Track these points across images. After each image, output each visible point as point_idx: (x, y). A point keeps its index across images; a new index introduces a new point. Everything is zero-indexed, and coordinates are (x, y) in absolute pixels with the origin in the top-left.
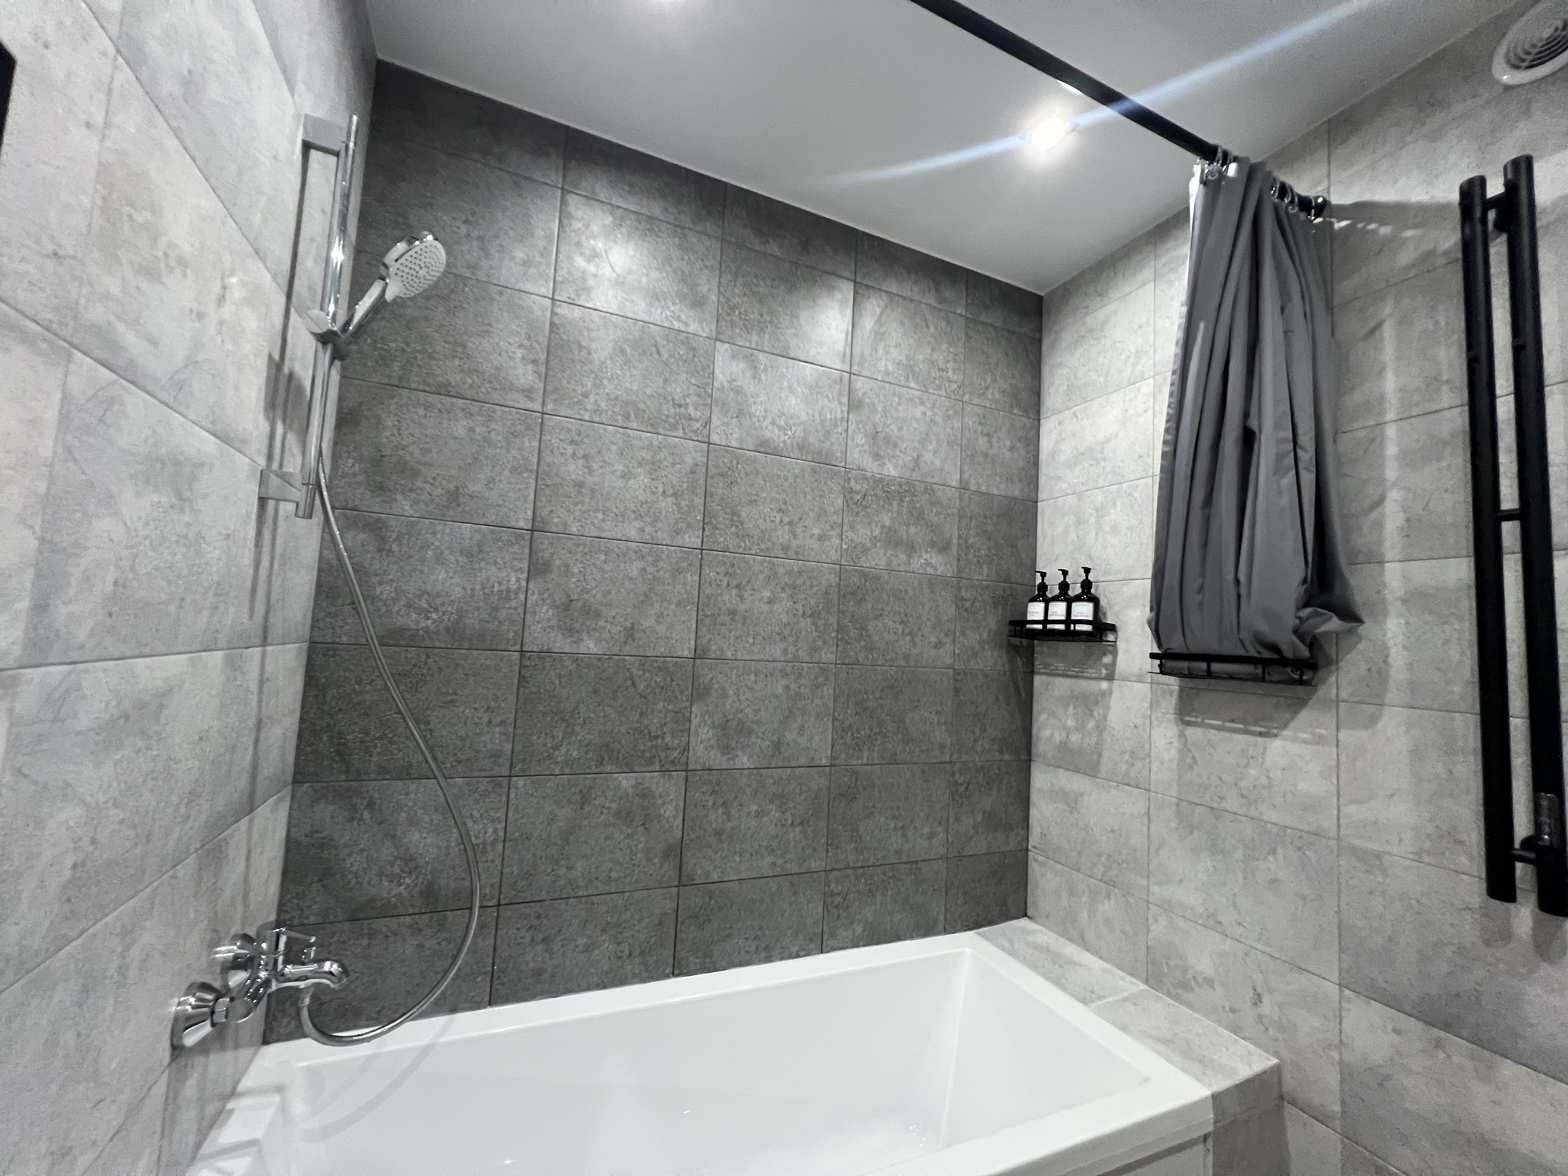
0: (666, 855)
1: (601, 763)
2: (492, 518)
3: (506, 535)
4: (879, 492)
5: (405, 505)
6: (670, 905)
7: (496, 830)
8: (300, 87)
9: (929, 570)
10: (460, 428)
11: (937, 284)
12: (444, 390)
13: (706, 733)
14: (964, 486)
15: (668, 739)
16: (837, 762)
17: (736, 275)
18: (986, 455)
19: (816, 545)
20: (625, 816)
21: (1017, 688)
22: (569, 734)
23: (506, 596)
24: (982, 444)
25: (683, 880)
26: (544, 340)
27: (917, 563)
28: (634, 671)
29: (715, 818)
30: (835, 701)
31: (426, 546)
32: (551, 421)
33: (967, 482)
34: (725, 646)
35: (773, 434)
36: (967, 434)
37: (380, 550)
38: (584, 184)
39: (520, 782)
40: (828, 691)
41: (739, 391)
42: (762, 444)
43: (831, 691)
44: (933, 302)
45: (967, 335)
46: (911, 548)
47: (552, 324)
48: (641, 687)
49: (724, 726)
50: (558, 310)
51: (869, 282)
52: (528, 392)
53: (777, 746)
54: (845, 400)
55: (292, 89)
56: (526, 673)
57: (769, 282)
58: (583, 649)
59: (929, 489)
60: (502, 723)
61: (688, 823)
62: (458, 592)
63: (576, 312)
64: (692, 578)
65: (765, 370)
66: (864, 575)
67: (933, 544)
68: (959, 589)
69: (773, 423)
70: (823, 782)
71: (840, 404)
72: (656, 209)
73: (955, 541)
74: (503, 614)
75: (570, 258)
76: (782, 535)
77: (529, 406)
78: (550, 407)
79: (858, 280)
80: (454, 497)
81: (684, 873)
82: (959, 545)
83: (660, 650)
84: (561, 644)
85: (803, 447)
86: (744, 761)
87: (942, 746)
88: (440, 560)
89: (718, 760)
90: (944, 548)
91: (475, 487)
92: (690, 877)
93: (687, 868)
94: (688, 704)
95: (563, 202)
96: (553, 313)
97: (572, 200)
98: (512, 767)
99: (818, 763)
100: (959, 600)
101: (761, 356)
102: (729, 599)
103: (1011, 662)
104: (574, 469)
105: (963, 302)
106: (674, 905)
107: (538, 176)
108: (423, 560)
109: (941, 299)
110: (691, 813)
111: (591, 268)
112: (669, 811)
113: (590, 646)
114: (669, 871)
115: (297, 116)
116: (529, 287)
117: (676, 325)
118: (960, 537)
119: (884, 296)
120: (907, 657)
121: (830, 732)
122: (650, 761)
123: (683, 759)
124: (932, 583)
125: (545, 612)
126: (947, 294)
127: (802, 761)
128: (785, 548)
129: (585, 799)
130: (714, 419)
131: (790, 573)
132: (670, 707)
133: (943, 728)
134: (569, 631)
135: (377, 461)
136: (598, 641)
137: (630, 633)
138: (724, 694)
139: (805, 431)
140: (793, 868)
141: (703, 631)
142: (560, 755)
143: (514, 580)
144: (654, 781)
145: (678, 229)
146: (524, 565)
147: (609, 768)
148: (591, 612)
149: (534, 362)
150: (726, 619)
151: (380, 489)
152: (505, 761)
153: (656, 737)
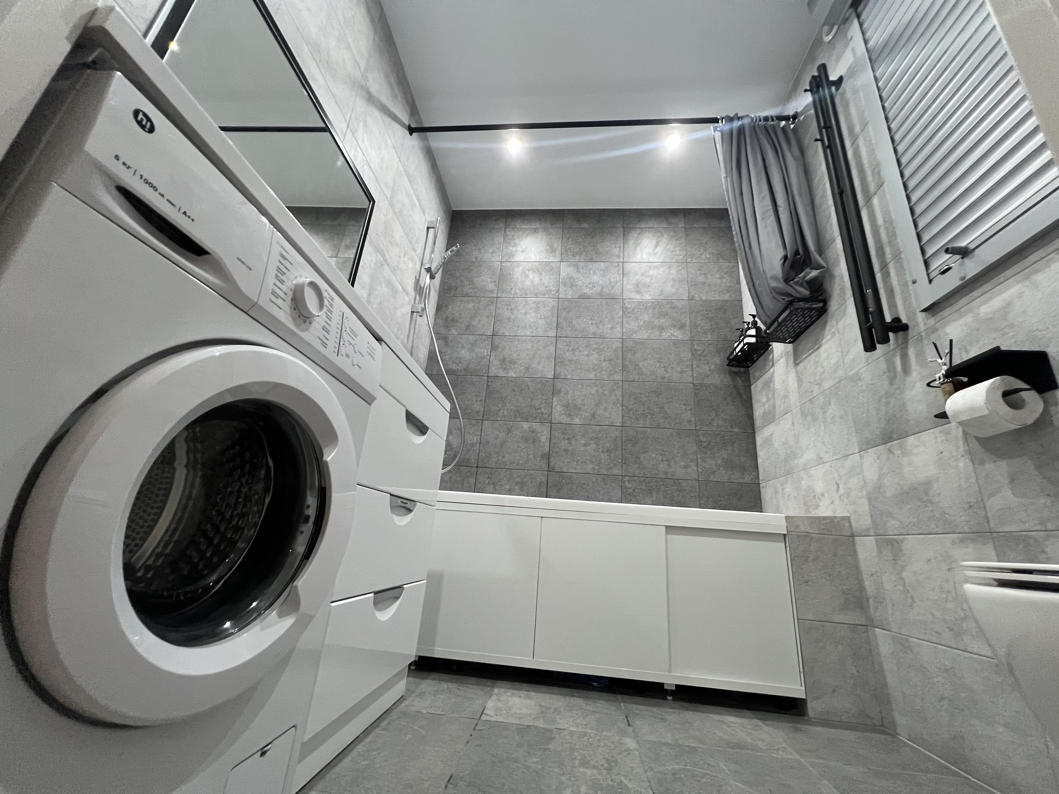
0: (543, 457)
1: (516, 417)
2: (479, 333)
3: (484, 337)
4: (642, 307)
5: (454, 331)
6: (544, 479)
7: (477, 439)
8: (426, 214)
9: (673, 338)
10: (471, 306)
11: (667, 219)
12: (467, 295)
13: (559, 408)
14: (691, 299)
15: (543, 410)
16: (625, 425)
17: (569, 238)
18: (703, 284)
19: (609, 331)
20: (525, 439)
21: (739, 394)
22: (503, 406)
23: (483, 358)
24: (701, 278)
25: (550, 469)
26: (498, 274)
27: (665, 335)
28: (529, 383)
29: (564, 444)
30: (623, 397)
31: (459, 342)
32: (499, 299)
33: (693, 297)
34: (567, 374)
35: (588, 291)
36: (691, 276)
37: (446, 345)
38: (512, 224)
39: (486, 422)
40: (619, 393)
41: (571, 278)
42: (582, 295)
43: (620, 393)
44: (665, 226)
45: (687, 234)
46: (662, 329)
47: (501, 269)
48: (532, 389)
49: (567, 406)
50: (503, 264)
51: (631, 226)
52: (492, 291)
53: (593, 415)
54: (621, 272)
55: (424, 215)
56: (489, 384)
57: (583, 237)
58: (509, 375)
59: (670, 302)
60: (481, 401)
61: (552, 445)
62: (468, 357)
63: (509, 264)
64: (552, 348)
65: (582, 268)
66: (636, 343)
67: (675, 326)
68: (693, 345)
69: (587, 287)
70: (618, 434)
71: (619, 274)
72: (537, 225)
73: (688, 324)
74: (482, 364)
75: (507, 248)
76: (592, 329)
77: (492, 296)
78: (499, 295)
79: (625, 226)
80: (468, 327)
81: (550, 466)
82: (691, 326)
83: (539, 376)
84: (501, 373)
85: (601, 294)
86: (577, 421)
87: (689, 421)
88: (463, 347)
89: (566, 420)
90: (682, 327)
91: (474, 323)
92: (554, 468)
93: (552, 464)
94: (551, 396)
95: (505, 232)
96: (501, 266)
97: (507, 230)
98: (483, 417)
99: (615, 425)
100: (693, 352)
101: (580, 264)
102: (569, 355)
103: (734, 380)
104: (507, 314)
105: (683, 222)
106: (546, 479)
107: (497, 226)
108: (458, 347)
109: (669, 223)
110: (553, 441)
111: (514, 249)
112: (543, 439)
113: (512, 374)
114: (544, 465)
115: (426, 221)
116: (493, 260)
117: (545, 260)
118: (691, 321)
119: (638, 230)
120: (663, 378)
121: (621, 411)
122: (536, 418)
123: (550, 418)
124: (676, 343)
125: (496, 362)
126: (673, 221)
127: (607, 423)
128: (594, 334)
129: (509, 431)
130: (560, 289)
131: (597, 343)
132: (544, 397)
133: (689, 412)
134: (505, 369)
135: (446, 319)
136: (515, 372)
137: (527, 369)
138: (567, 393)
139: (602, 288)
140: (603, 471)
141: (557, 368)
142: (501, 414)
143: (486, 352)
144: (536, 426)
145: (545, 229)
146: (490, 347)
147: (519, 420)
148: (513, 362)
149: (495, 282)
150: (568, 363)
151: (447, 327)
152: (481, 414)
153: (538, 409)
